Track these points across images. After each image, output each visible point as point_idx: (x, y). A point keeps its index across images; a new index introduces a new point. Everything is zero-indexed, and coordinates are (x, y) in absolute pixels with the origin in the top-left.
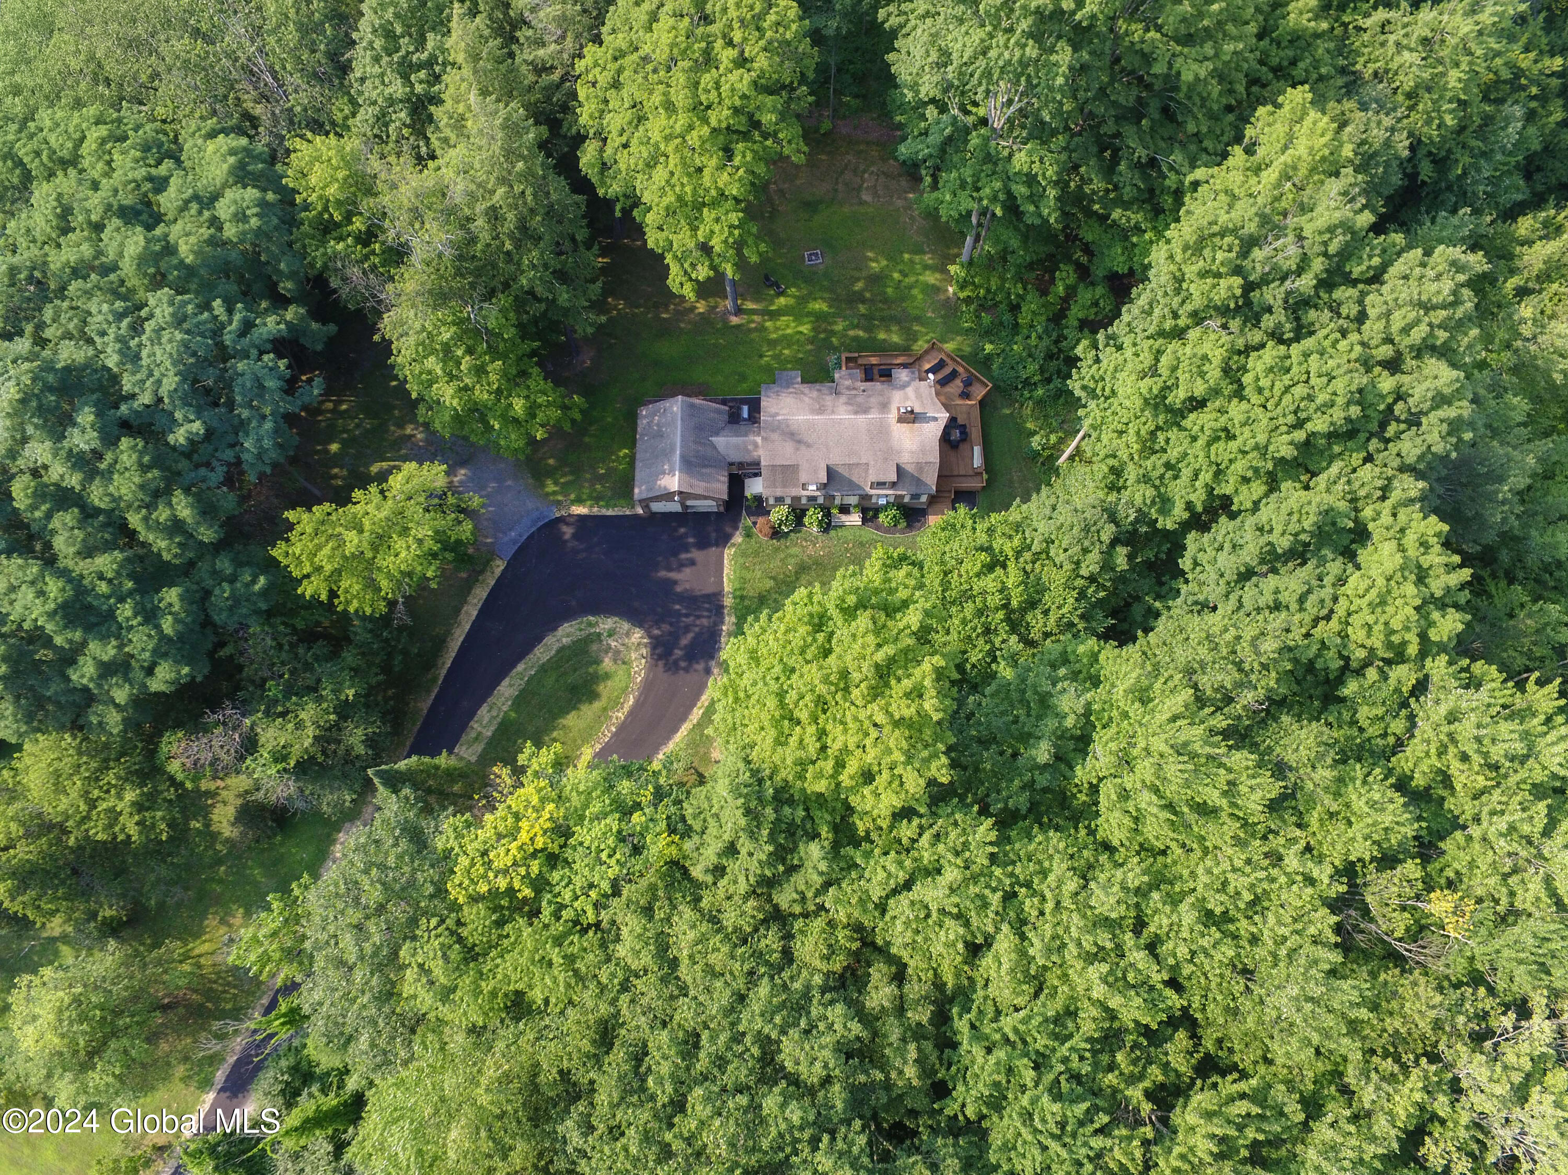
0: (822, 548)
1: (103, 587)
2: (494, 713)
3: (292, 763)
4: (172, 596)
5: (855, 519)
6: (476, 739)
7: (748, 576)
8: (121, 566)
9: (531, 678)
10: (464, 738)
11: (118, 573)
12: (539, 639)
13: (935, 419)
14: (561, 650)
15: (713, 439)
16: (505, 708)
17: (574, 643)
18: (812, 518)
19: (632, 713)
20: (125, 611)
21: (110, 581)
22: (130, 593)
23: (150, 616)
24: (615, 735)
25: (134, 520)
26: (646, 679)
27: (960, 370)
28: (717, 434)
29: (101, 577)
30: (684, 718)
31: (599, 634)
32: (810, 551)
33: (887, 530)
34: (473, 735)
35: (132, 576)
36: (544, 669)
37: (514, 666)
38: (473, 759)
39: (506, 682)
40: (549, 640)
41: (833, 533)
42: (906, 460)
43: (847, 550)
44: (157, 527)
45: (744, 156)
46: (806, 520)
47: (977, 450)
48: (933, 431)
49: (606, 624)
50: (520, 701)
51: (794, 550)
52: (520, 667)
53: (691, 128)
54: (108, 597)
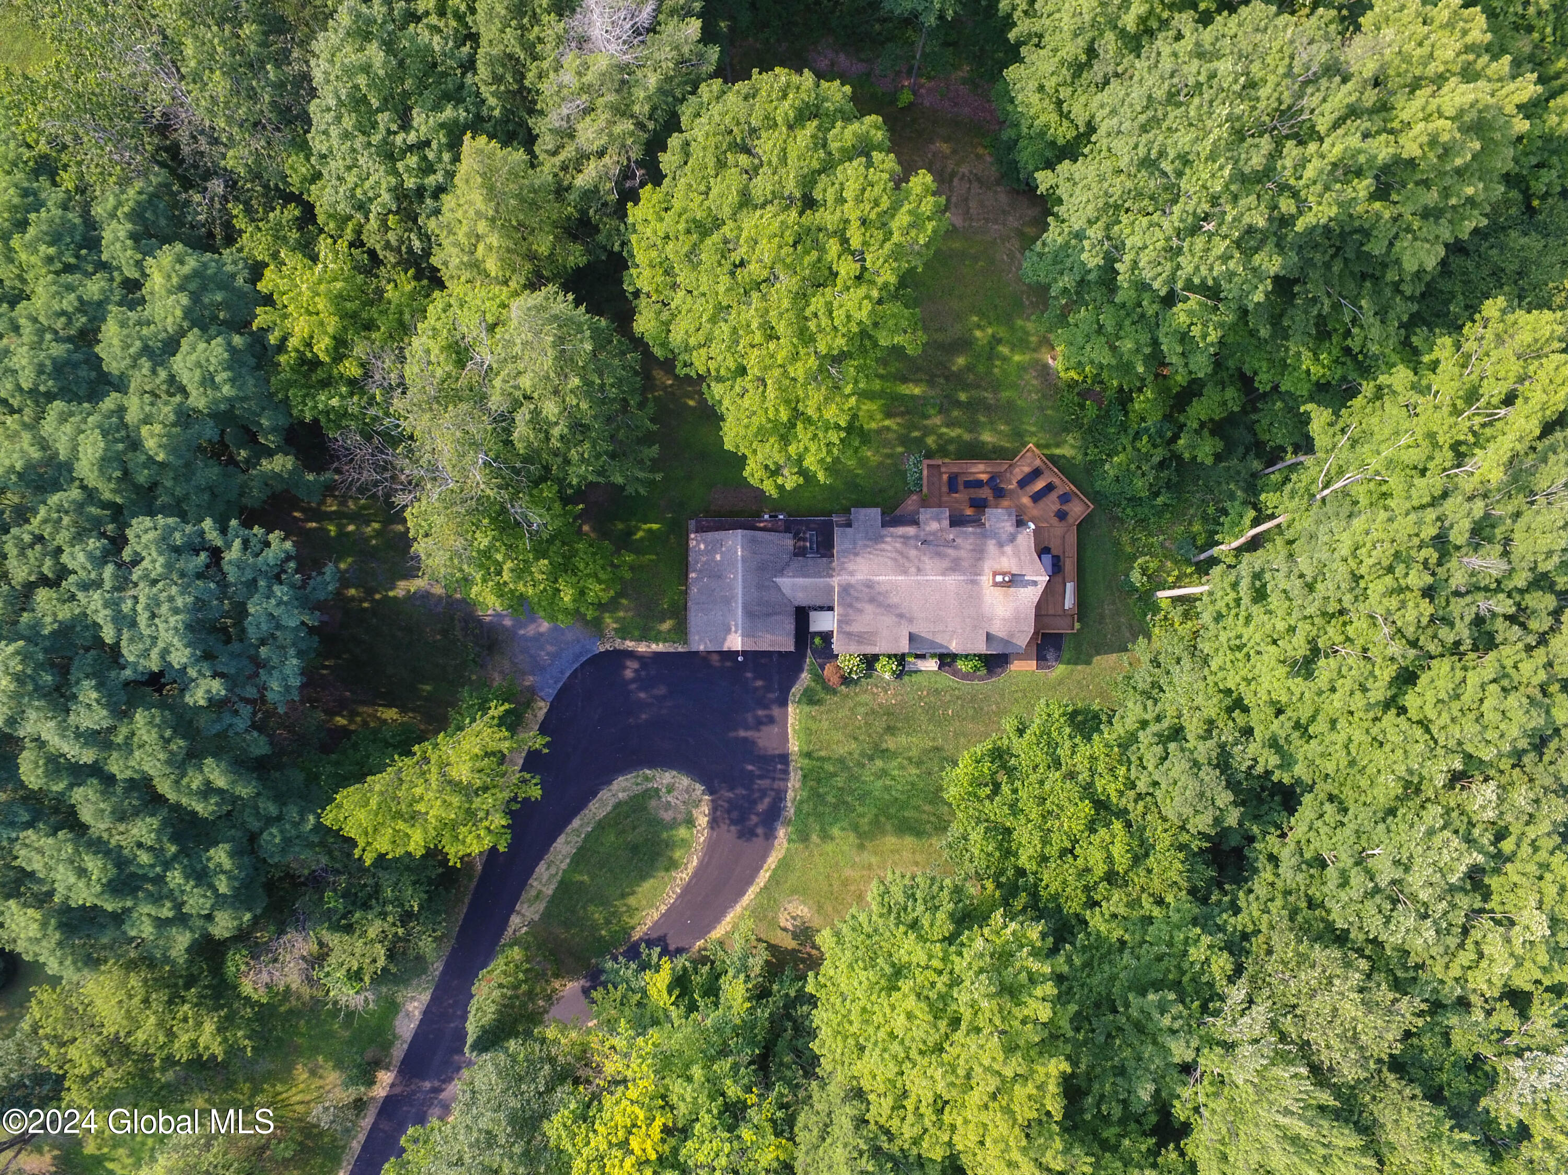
0: (895, 695)
1: (144, 858)
2: (553, 870)
3: (367, 979)
4: (220, 856)
5: (931, 665)
6: (537, 897)
7: (814, 727)
8: (159, 832)
9: (588, 835)
10: (524, 896)
11: (159, 840)
12: (595, 794)
13: (1035, 583)
14: (618, 805)
15: (777, 580)
16: (564, 866)
17: (631, 798)
18: (885, 671)
19: (696, 874)
20: (175, 878)
21: (151, 849)
22: (175, 857)
23: (201, 876)
24: (680, 896)
25: (164, 787)
26: (709, 840)
27: (1058, 484)
28: (781, 572)
29: (140, 845)
30: (750, 881)
31: (657, 790)
32: (882, 699)
33: (966, 676)
34: (533, 893)
35: (174, 839)
36: (601, 826)
37: (568, 821)
38: (536, 917)
39: (561, 839)
40: (604, 794)
41: (906, 678)
42: (998, 629)
43: (921, 698)
44: (191, 793)
46: (878, 666)
47: (1070, 587)
48: (1029, 596)
49: (665, 778)
50: (580, 858)
51: (864, 698)
52: (576, 823)
54: (153, 866)
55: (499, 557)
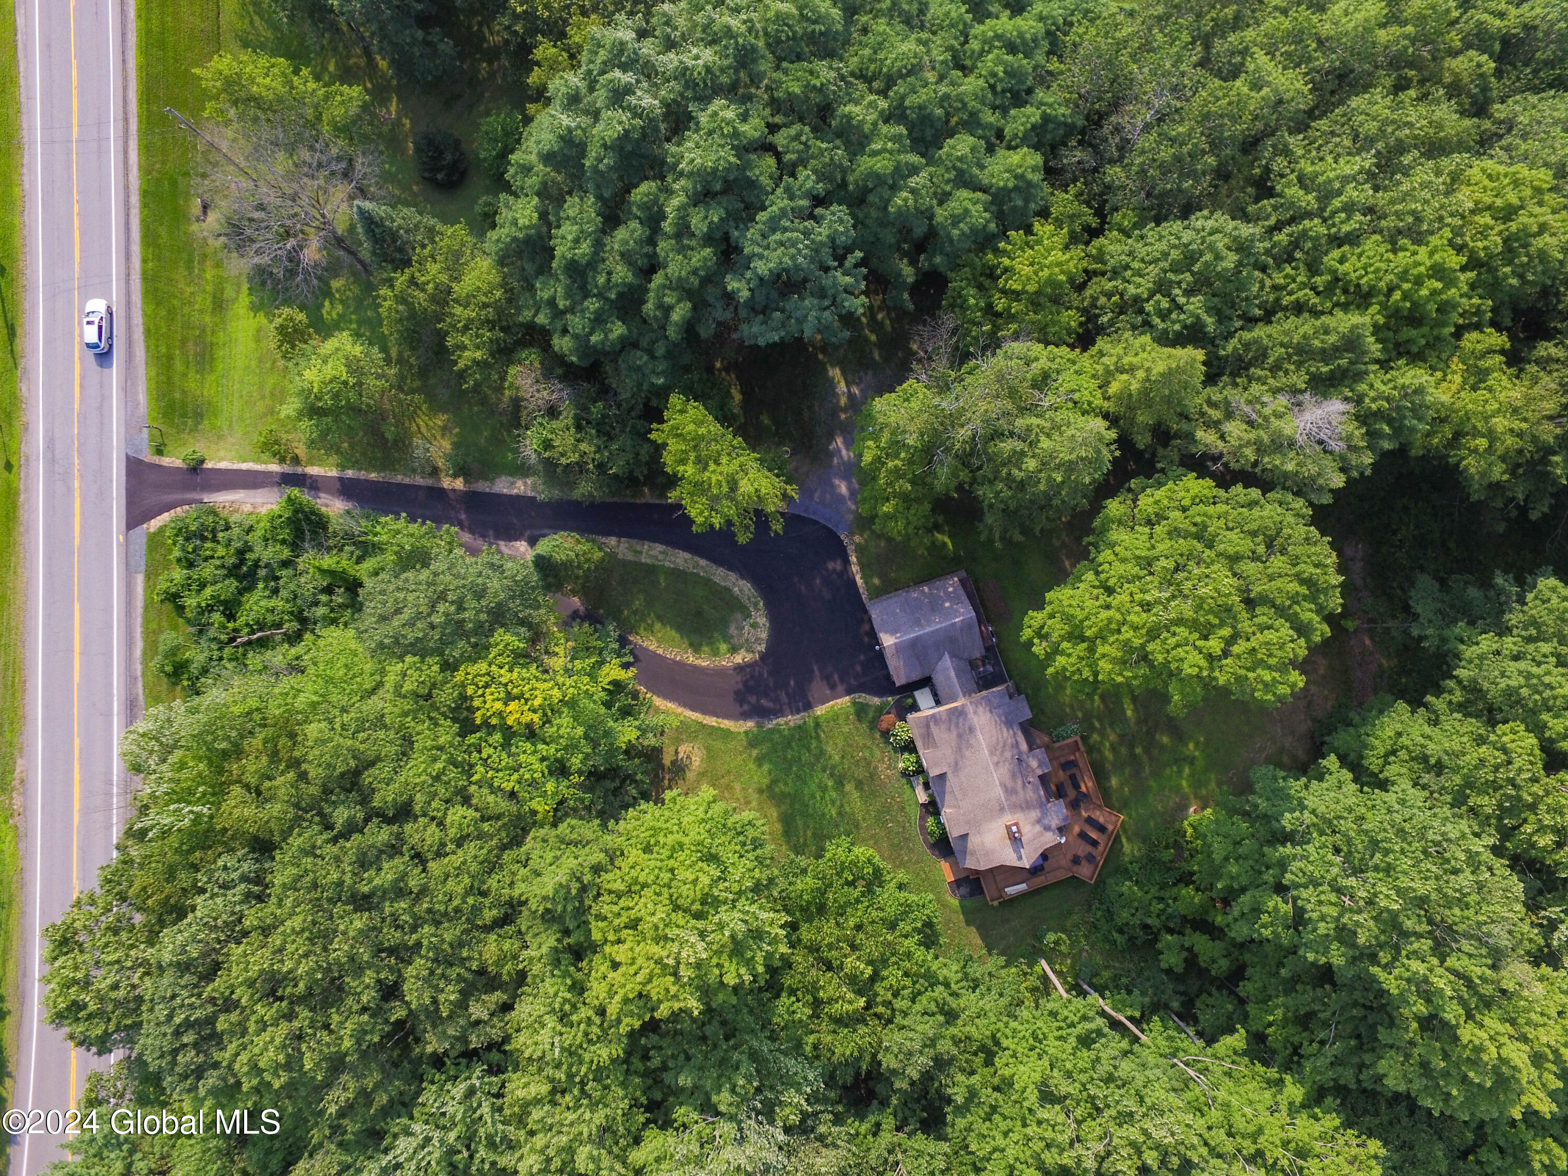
0: (888, 776)
1: (601, 280)
2: (660, 557)
3: (547, 455)
4: (618, 330)
5: (922, 797)
6: (636, 552)
7: (841, 721)
8: (624, 284)
9: (697, 575)
10: (633, 542)
11: (617, 285)
12: (730, 569)
13: (1020, 858)
14: (727, 589)
15: (947, 655)
16: (667, 564)
17: (737, 598)
18: (905, 762)
19: (696, 668)
20: (593, 305)
21: (609, 280)
22: (607, 299)
23: (599, 321)
24: (674, 661)
25: (658, 279)
26: (727, 668)
27: (1101, 848)
28: (953, 655)
29: (609, 273)
30: (704, 712)
31: (750, 616)
32: (881, 767)
33: (923, 828)
34: (639, 548)
35: (620, 295)
36: (707, 582)
37: (702, 555)
38: (620, 556)
39: (687, 555)
40: (733, 576)
41: (904, 781)
42: (974, 842)
43: (893, 798)
44: (659, 297)
45: (1135, 678)
46: (906, 755)
47: (1023, 887)
48: (1008, 857)
49: (762, 620)
50: (677, 574)
51: (878, 753)
52: (703, 562)
53: (1136, 628)
54: (596, 286)
55: (903, 455)
